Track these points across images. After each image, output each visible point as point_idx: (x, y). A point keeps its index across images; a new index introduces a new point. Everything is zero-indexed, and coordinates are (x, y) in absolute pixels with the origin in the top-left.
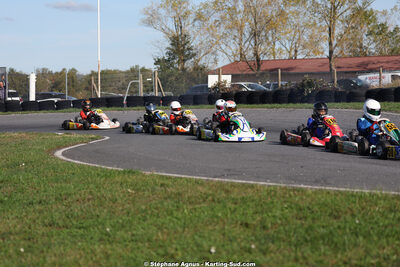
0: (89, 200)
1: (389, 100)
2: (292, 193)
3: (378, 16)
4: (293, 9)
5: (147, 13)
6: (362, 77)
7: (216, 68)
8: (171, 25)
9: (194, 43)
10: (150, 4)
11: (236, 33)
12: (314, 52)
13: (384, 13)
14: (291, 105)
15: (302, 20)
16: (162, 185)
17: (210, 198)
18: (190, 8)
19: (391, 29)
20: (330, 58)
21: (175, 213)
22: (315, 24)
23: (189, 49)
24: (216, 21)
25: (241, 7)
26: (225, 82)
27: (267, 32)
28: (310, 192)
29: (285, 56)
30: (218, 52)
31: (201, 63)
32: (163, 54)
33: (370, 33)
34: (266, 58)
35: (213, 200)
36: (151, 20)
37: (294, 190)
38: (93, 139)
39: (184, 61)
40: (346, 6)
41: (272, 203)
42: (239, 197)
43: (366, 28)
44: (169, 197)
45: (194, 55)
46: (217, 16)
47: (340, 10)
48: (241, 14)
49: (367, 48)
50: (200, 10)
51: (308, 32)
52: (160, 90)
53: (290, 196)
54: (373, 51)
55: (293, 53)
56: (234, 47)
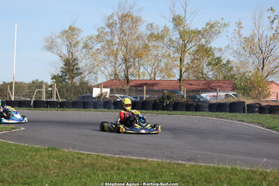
0: (27, 166)
1: (226, 112)
2: (175, 166)
3: (215, 52)
4: (154, 43)
5: (47, 41)
6: (204, 95)
7: (96, 84)
8: (65, 51)
9: (81, 65)
10: (51, 35)
11: (112, 58)
12: (168, 76)
13: (220, 50)
14: (155, 111)
15: (161, 52)
16: (78, 158)
17: (116, 168)
18: (79, 39)
19: (224, 62)
20: (180, 80)
21: (93, 176)
22: (169, 55)
23: (77, 69)
24: (98, 49)
25: (116, 40)
26: (106, 93)
27: (134, 59)
28: (187, 166)
29: (147, 78)
30: (98, 72)
31: (86, 79)
32: (58, 72)
33: (209, 64)
34: (133, 78)
35: (118, 169)
36: (50, 47)
37: (176, 164)
38: (13, 129)
39: (73, 77)
40: (193, 44)
41: (162, 172)
42: (137, 167)
43: (206, 60)
44: (86, 166)
45: (81, 74)
46: (98, 46)
47: (189, 46)
48: (116, 46)
49: (206, 74)
50: (86, 41)
51: (164, 61)
52: (57, 98)
53: (174, 168)
54: (211, 77)
55: (153, 76)
56: (110, 69)
